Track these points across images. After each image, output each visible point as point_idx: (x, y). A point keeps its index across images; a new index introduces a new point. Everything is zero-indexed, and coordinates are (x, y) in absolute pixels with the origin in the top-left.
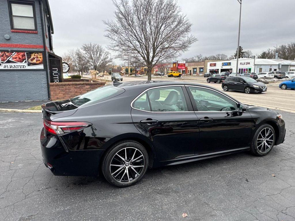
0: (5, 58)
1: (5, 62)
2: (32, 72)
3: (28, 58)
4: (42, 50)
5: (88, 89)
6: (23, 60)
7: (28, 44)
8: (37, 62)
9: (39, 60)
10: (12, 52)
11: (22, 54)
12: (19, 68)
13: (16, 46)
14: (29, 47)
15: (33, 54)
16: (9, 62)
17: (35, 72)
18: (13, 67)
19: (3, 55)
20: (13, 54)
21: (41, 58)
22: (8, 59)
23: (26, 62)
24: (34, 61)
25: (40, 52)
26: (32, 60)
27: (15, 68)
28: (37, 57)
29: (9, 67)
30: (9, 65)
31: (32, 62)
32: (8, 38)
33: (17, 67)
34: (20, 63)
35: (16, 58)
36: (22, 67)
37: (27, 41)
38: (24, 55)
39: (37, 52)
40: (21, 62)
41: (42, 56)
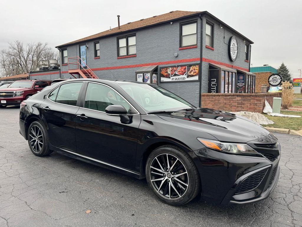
0: (173, 72)
1: (172, 76)
2: (189, 83)
3: (188, 70)
4: (199, 62)
5: (239, 101)
6: (185, 73)
7: (189, 59)
8: (194, 73)
9: (196, 72)
10: (178, 66)
11: (184, 67)
12: (181, 80)
13: (181, 61)
14: (190, 61)
15: (192, 67)
16: (175, 75)
17: (191, 83)
18: (177, 79)
19: (172, 70)
20: (178, 68)
21: (197, 70)
22: (175, 73)
23: (186, 74)
24: (192, 73)
25: (197, 64)
26: (190, 73)
27: (178, 80)
28: (195, 69)
29: (175, 79)
30: (175, 77)
31: (190, 74)
32: (176, 56)
33: (180, 79)
34: (182, 76)
35: (180, 71)
36: (183, 79)
37: (189, 56)
38: (185, 69)
39: (195, 65)
40: (183, 74)
41: (198, 68)
